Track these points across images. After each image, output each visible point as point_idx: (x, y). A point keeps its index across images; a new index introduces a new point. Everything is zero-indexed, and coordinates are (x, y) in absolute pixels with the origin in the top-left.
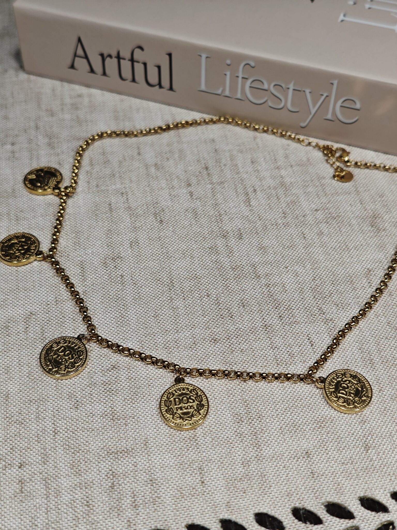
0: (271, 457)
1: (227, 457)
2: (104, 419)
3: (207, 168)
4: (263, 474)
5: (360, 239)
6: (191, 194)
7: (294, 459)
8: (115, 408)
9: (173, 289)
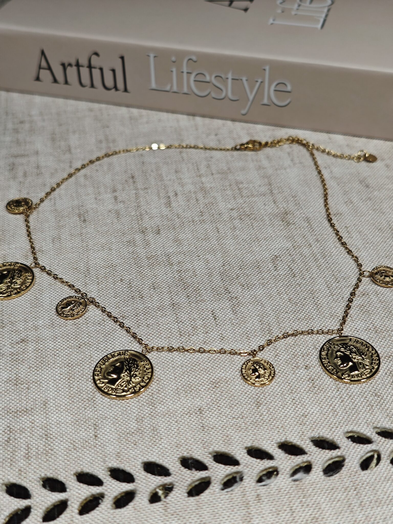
0: (164, 413)
1: (123, 415)
2: (8, 384)
3: (133, 177)
4: (155, 429)
5: (271, 232)
6: (116, 198)
7: (187, 415)
8: (20, 375)
9: (89, 276)
